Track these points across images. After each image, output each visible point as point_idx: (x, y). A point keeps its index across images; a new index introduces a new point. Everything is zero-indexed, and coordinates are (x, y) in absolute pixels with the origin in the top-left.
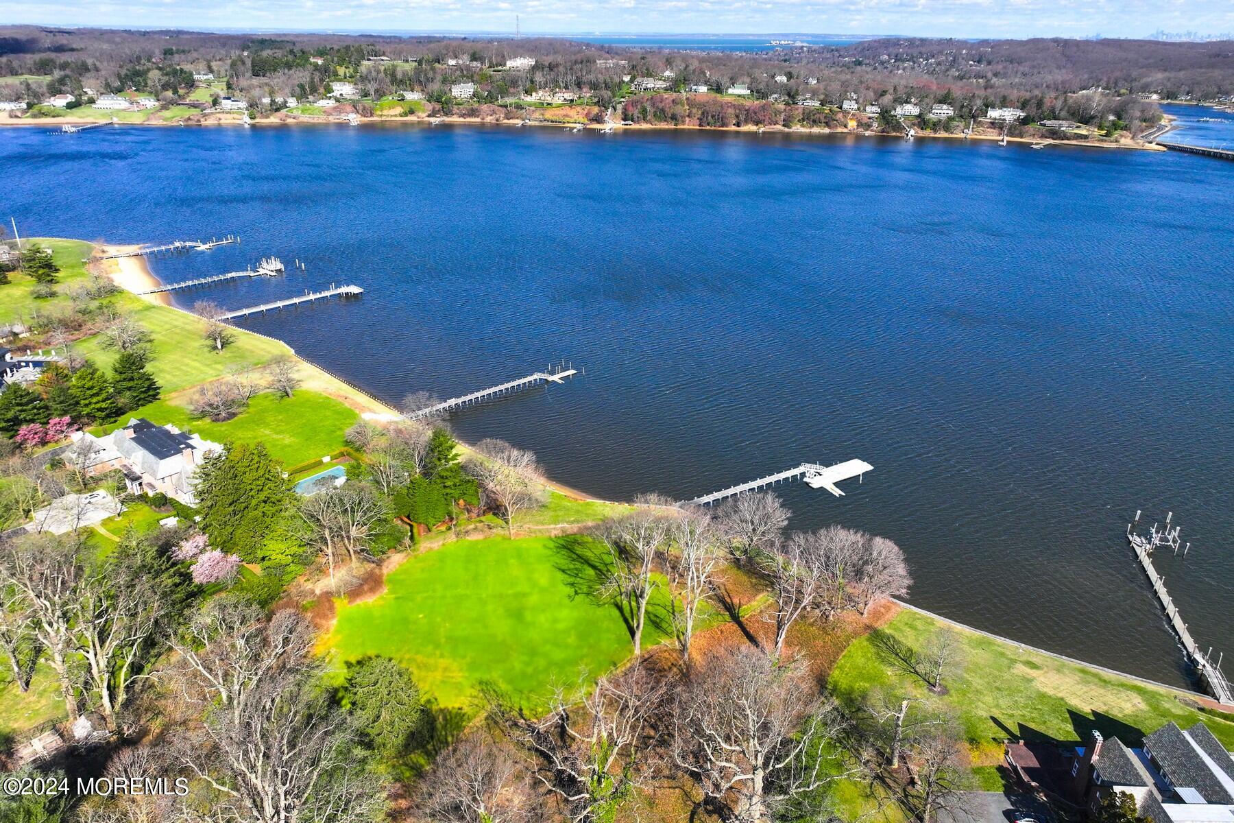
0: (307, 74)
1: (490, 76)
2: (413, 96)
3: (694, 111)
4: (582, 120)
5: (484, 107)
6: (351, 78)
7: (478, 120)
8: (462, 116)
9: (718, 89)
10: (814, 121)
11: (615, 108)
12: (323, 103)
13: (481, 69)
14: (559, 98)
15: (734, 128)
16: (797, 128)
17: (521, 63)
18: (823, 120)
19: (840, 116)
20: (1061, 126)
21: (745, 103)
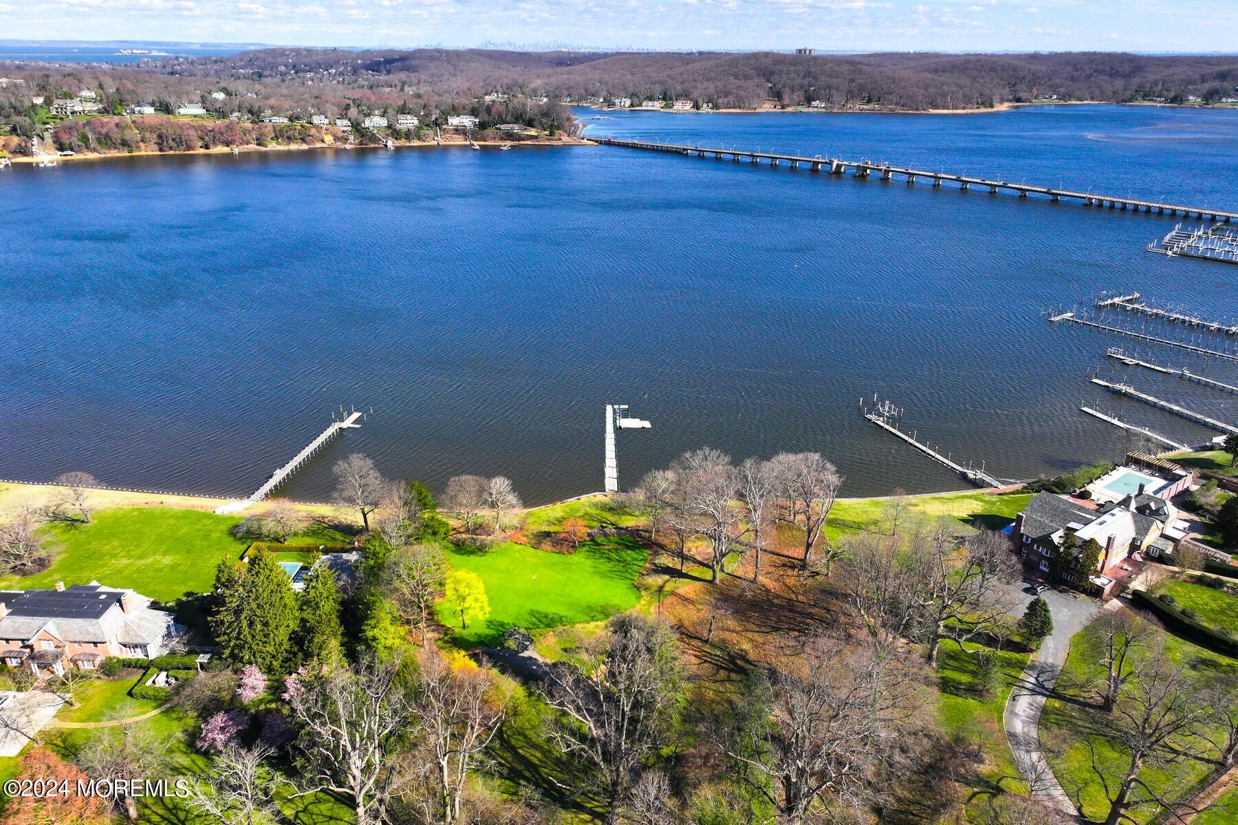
3: (147, 135)
9: (167, 109)
10: (289, 138)
11: (41, 138)
15: (202, 151)
16: (273, 146)
18: (297, 136)
19: (313, 131)
20: (513, 129)
21: (205, 123)
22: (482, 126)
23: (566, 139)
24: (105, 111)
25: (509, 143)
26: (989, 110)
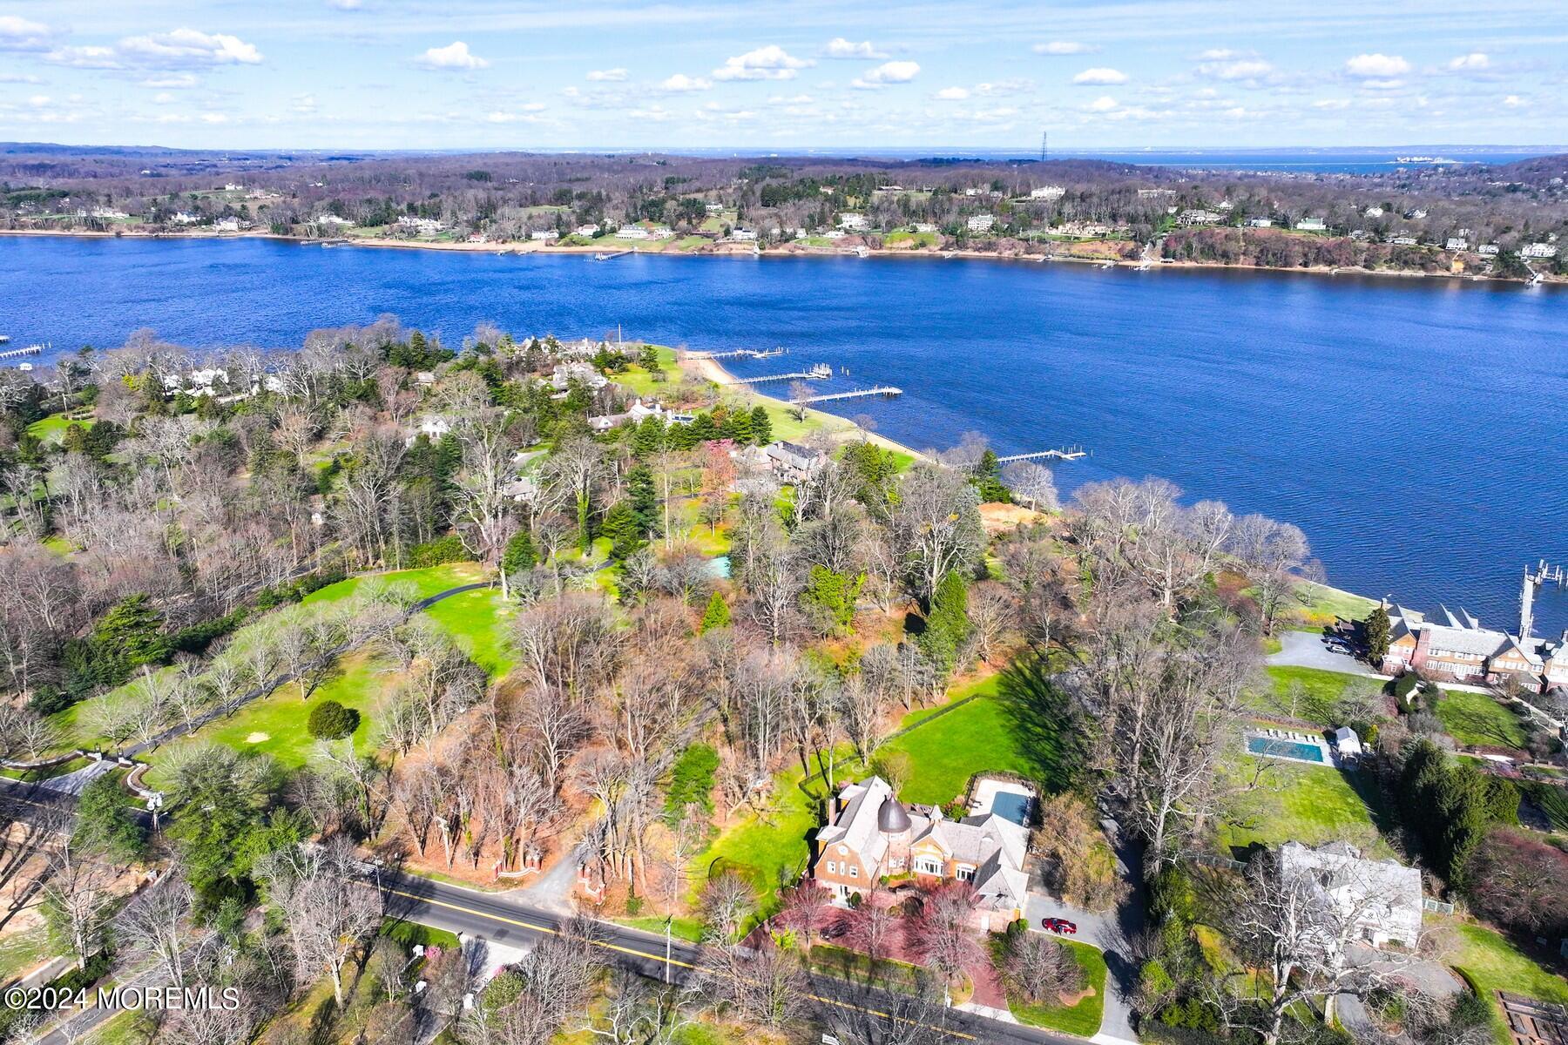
0: (818, 204)
1: (1013, 207)
2: (925, 228)
3: (1251, 248)
4: (1113, 256)
5: (1003, 241)
6: (862, 209)
7: (994, 254)
8: (978, 250)
9: (1284, 223)
10: (1406, 263)
11: (1154, 244)
12: (832, 235)
13: (1003, 200)
14: (1090, 231)
15: (1299, 268)
16: (1383, 270)
17: (1048, 193)
18: (1417, 260)
19: (1442, 256)
21: (1317, 240)
24: (1223, 222)
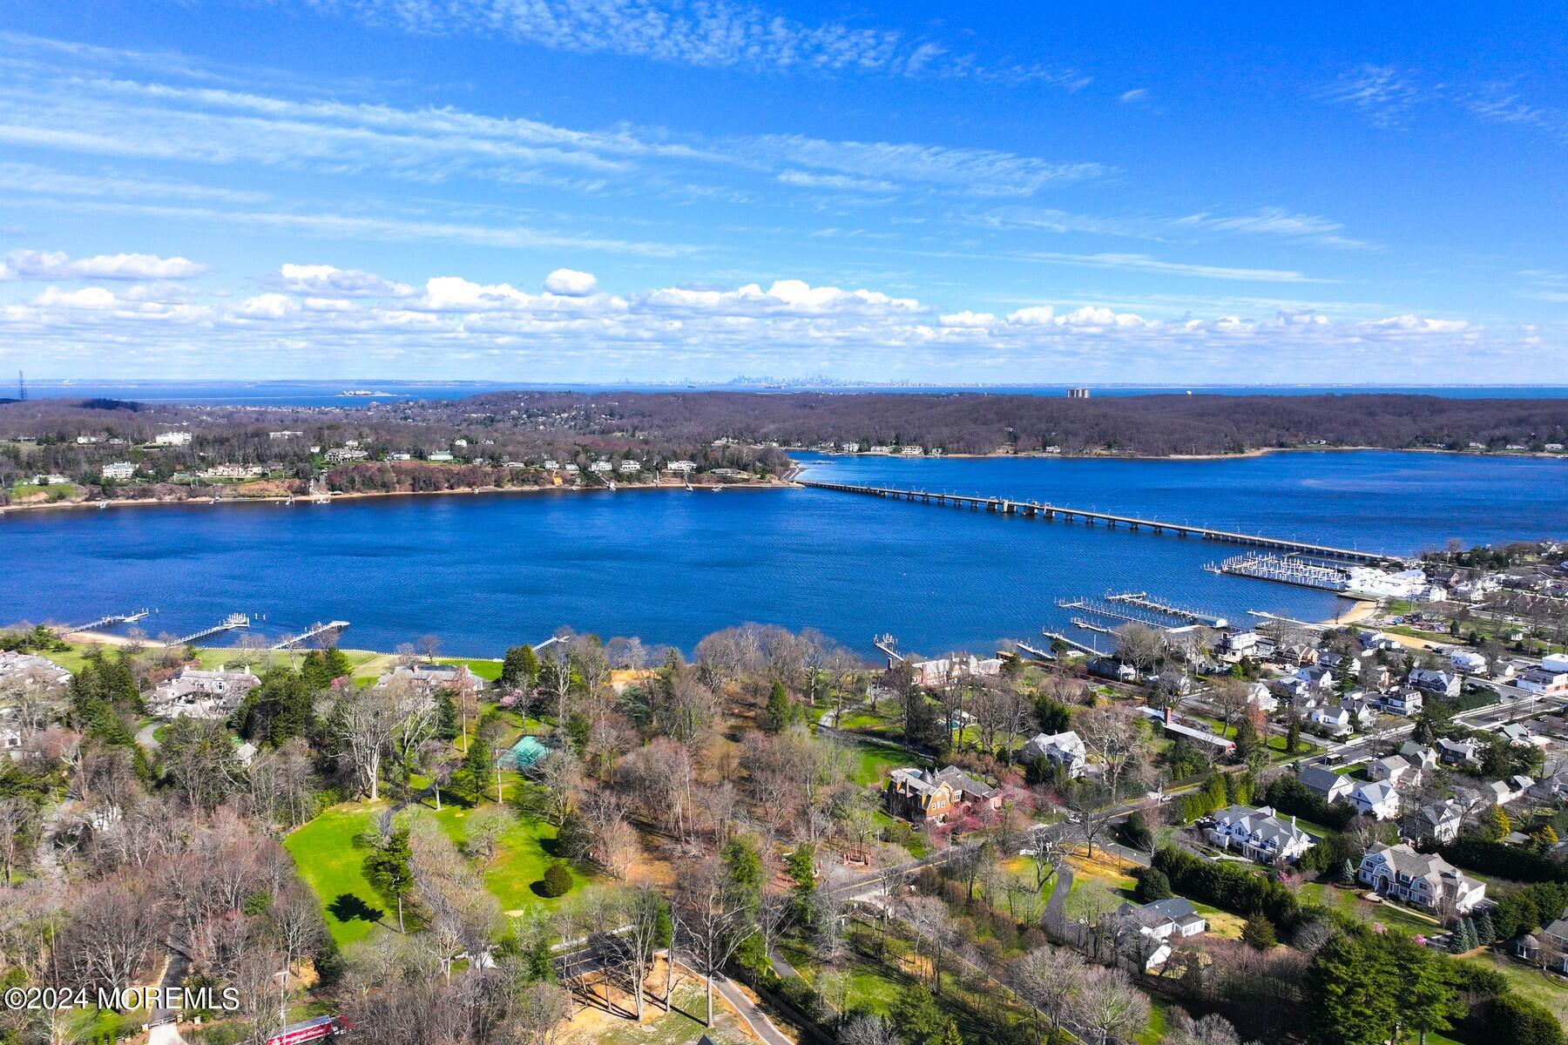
3: (403, 477)
4: (285, 494)
5: (158, 486)
7: (154, 500)
8: (133, 497)
9: (420, 455)
10: (523, 481)
11: (318, 480)
14: (252, 472)
15: (447, 491)
16: (508, 487)
17: (174, 439)
18: (530, 478)
19: (545, 474)
20: (727, 473)
21: (452, 468)
22: (699, 470)
23: (776, 482)
24: (369, 458)
25: (722, 485)
26: (1238, 456)
